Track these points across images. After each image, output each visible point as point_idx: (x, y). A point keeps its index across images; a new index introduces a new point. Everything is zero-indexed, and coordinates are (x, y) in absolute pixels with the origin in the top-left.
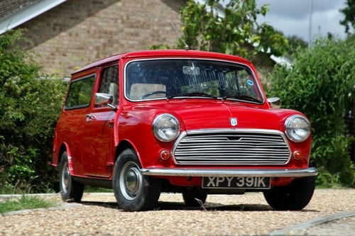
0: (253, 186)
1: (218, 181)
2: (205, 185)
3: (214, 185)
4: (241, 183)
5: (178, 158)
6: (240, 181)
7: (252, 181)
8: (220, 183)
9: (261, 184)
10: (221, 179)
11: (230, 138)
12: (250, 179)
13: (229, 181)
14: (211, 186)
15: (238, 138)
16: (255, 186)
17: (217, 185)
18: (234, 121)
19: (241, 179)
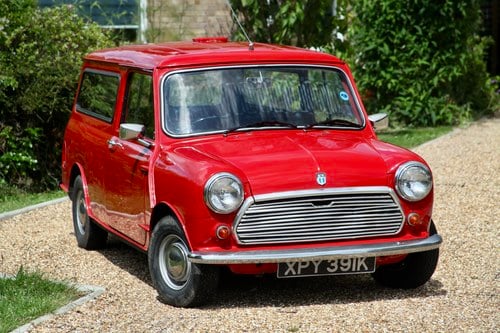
0: (350, 270)
1: (300, 267)
2: (282, 273)
3: (294, 273)
4: (333, 268)
5: (242, 236)
6: (332, 265)
7: (349, 264)
8: (302, 269)
9: (362, 267)
10: (304, 263)
11: (316, 203)
12: (346, 261)
13: (316, 265)
14: (290, 273)
15: (328, 203)
16: (354, 269)
17: (299, 272)
18: (321, 179)
19: (333, 261)
